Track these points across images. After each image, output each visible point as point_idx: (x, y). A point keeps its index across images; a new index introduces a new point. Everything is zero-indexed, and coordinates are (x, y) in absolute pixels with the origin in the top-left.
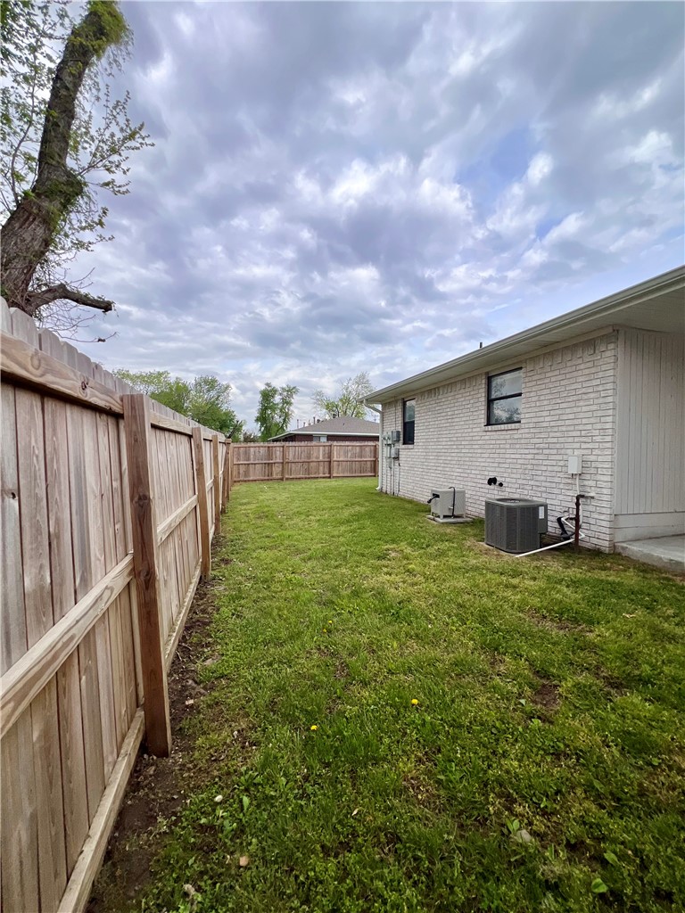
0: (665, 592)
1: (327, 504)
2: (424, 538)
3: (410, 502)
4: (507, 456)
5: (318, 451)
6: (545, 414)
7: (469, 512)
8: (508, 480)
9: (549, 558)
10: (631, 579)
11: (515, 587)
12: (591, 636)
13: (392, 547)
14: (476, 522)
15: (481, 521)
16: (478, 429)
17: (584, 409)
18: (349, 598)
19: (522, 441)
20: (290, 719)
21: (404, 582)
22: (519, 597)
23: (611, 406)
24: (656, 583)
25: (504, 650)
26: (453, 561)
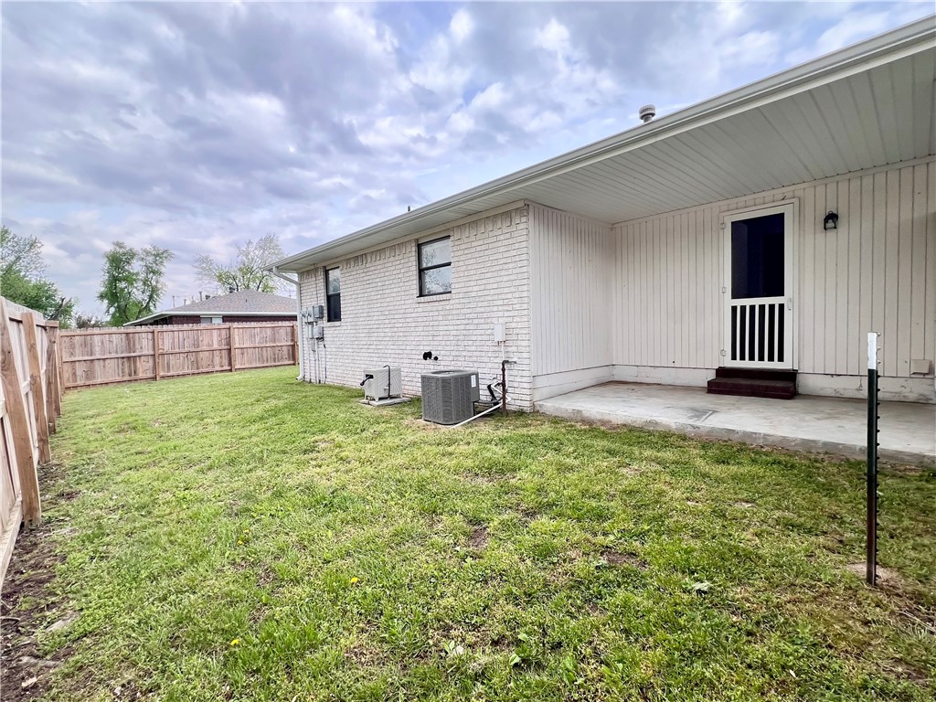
0: (569, 436)
1: (230, 402)
2: (358, 423)
3: (340, 388)
4: (441, 328)
5: (211, 337)
6: (472, 283)
7: (406, 392)
8: (443, 353)
9: (482, 424)
10: (546, 430)
11: (451, 454)
12: (513, 481)
13: (321, 437)
14: (414, 401)
15: (419, 399)
16: (411, 301)
17: (505, 279)
18: (270, 500)
19: (454, 312)
20: (202, 646)
21: (337, 471)
22: (454, 462)
23: (526, 275)
24: (563, 430)
25: (441, 510)
26: (390, 441)
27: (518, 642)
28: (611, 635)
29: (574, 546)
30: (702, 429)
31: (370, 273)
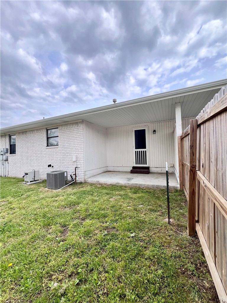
0: (95, 190)
2: (20, 192)
3: (14, 178)
4: (55, 157)
6: (66, 143)
7: (41, 178)
8: (55, 165)
9: (68, 188)
10: (88, 188)
11: (56, 201)
12: (78, 208)
13: (2, 200)
14: (44, 181)
15: (46, 181)
16: (44, 148)
17: (76, 142)
19: (59, 152)
21: (8, 214)
22: (57, 204)
23: (82, 141)
24: (94, 188)
25: (51, 224)
26: (33, 198)
27: (78, 273)
28: (108, 260)
29: (97, 229)
30: (130, 184)
31: (28, 138)
